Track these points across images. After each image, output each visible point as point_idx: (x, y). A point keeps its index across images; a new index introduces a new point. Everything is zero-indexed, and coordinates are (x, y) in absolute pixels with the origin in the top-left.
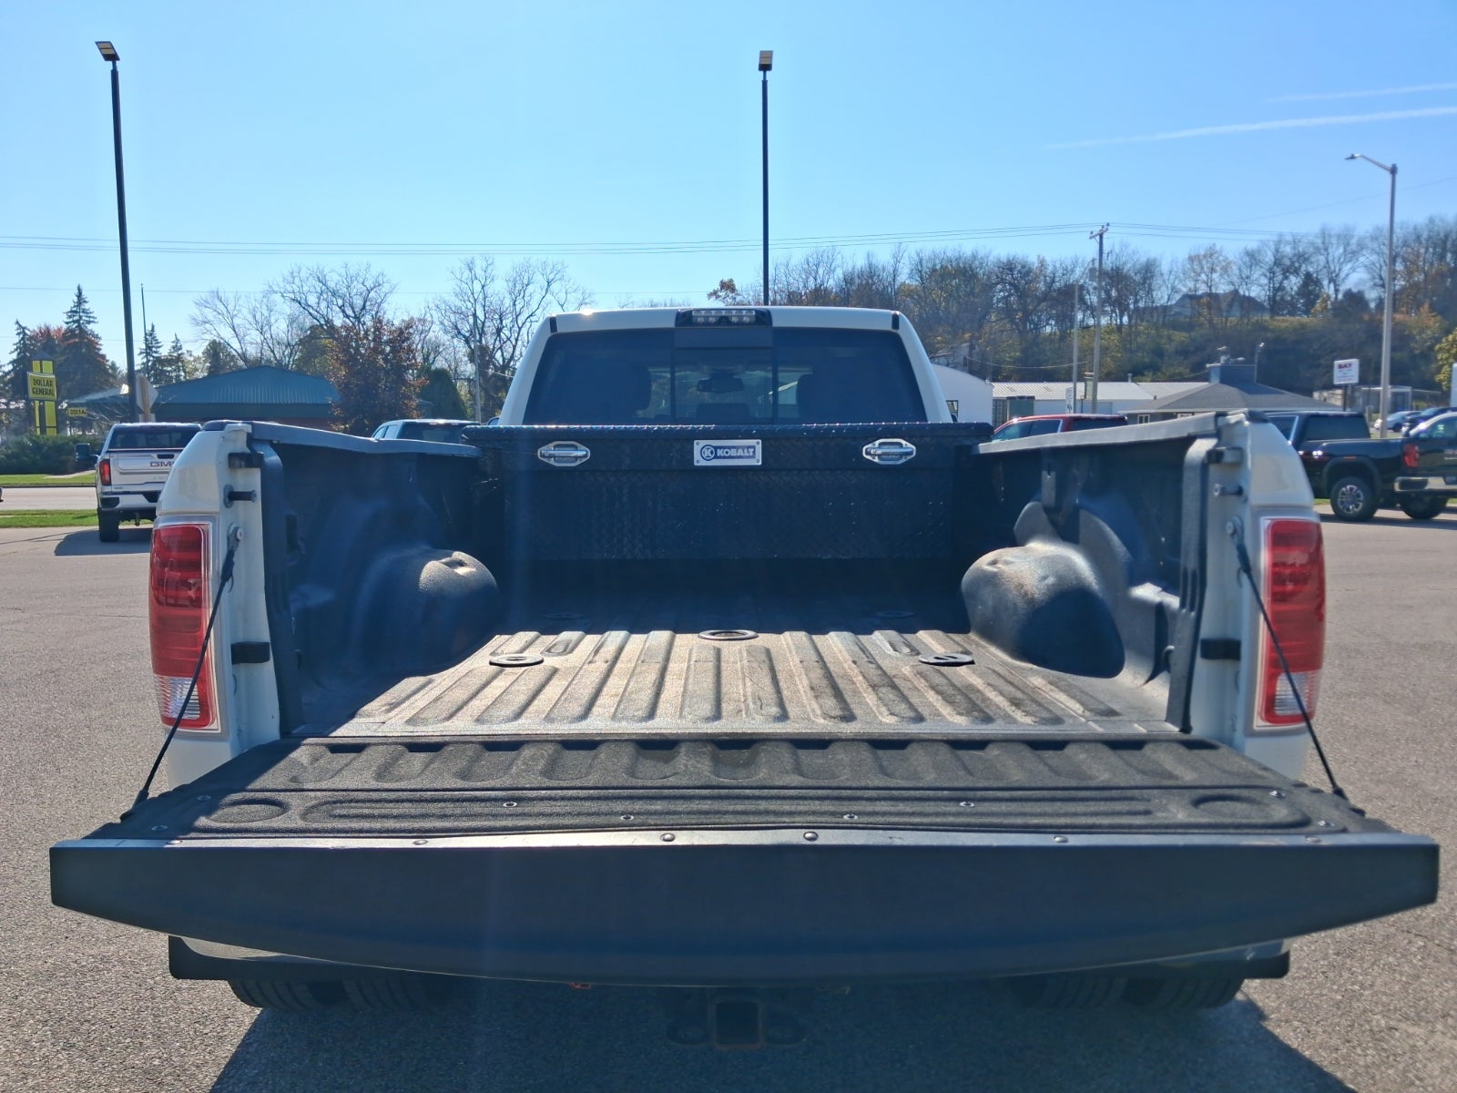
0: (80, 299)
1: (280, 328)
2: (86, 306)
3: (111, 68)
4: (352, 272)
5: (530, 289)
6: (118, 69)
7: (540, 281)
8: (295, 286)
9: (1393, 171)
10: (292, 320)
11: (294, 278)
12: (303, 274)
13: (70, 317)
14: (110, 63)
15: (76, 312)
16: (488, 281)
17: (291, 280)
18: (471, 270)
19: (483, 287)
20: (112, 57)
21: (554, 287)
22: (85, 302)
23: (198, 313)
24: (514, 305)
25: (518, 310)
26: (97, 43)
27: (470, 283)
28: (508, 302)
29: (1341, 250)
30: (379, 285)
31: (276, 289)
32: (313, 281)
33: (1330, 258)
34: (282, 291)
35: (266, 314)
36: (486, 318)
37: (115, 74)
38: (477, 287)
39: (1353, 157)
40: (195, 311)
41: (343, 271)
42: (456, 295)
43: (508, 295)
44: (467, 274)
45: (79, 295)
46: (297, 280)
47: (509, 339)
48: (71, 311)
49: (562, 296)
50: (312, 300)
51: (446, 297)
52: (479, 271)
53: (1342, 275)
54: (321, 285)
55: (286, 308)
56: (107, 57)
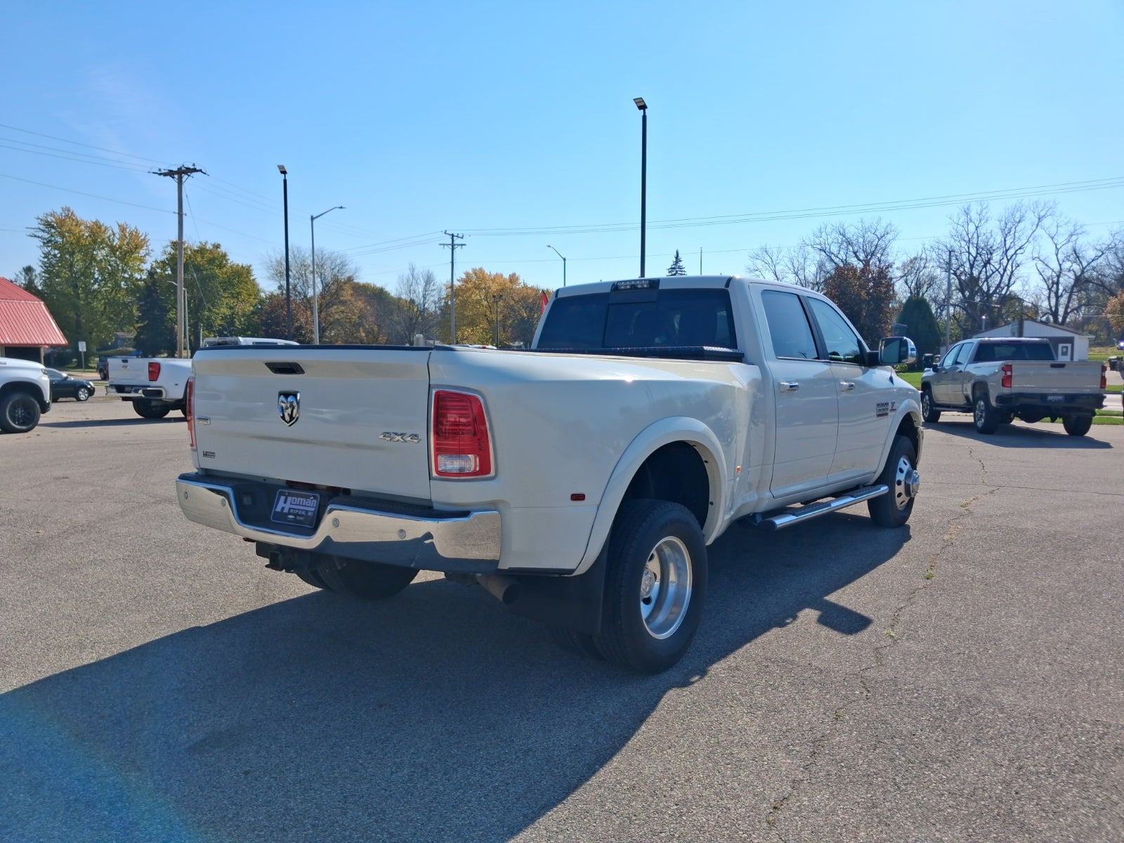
0: (678, 259)
1: (811, 271)
2: (681, 264)
3: (642, 114)
4: (867, 225)
5: (1021, 225)
6: (647, 114)
7: (1031, 218)
8: (821, 239)
10: (821, 267)
11: (821, 233)
12: (828, 230)
13: (670, 272)
15: (674, 268)
16: (983, 222)
17: (819, 234)
18: (967, 214)
19: (977, 227)
20: (643, 107)
21: (1046, 222)
22: (680, 261)
23: (751, 263)
24: (1005, 241)
25: (1007, 246)
26: (633, 99)
27: (966, 226)
28: (999, 238)
30: (887, 234)
31: (808, 242)
32: (835, 235)
34: (812, 244)
35: (802, 260)
36: (977, 253)
37: (644, 118)
38: (972, 228)
40: (750, 263)
41: (860, 225)
42: (952, 236)
43: (999, 232)
44: (963, 218)
45: (677, 257)
46: (824, 235)
47: (997, 270)
48: (671, 268)
49: (1053, 231)
50: (834, 249)
51: (943, 240)
52: (974, 215)
54: (841, 237)
55: (815, 257)
56: (640, 108)
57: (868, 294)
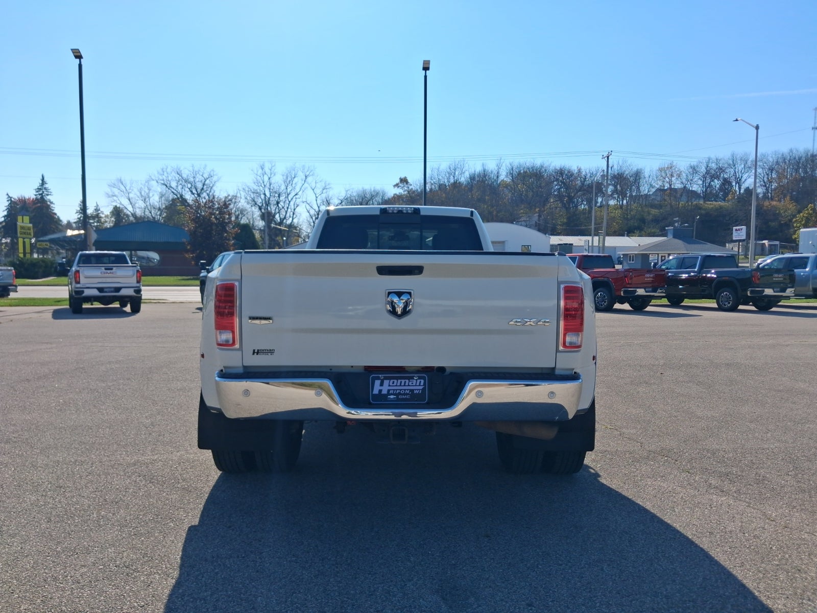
0: (43, 182)
1: (155, 200)
2: (46, 186)
3: (79, 63)
4: (196, 169)
5: (296, 180)
6: (82, 63)
7: (301, 176)
8: (164, 177)
9: (757, 128)
10: (162, 196)
11: (164, 172)
12: (169, 170)
13: (37, 192)
14: (78, 60)
15: (40, 189)
16: (272, 175)
17: (162, 173)
18: (262, 169)
19: (269, 179)
20: (78, 56)
21: (309, 179)
22: (46, 183)
23: (109, 190)
24: (287, 189)
25: (288, 192)
26: (72, 50)
27: (262, 176)
28: (283, 187)
29: (743, 166)
30: (211, 177)
31: (153, 178)
32: (174, 174)
33: (737, 170)
34: (157, 179)
35: (147, 191)
36: (270, 195)
37: (80, 66)
38: (266, 178)
39: (737, 120)
40: (108, 190)
41: (191, 169)
42: (254, 183)
43: (283, 183)
44: (260, 171)
45: (43, 180)
46: (165, 174)
47: (283, 208)
48: (38, 189)
49: (313, 185)
50: (174, 184)
51: (249, 184)
52: (267, 170)
53: (743, 180)
54: (178, 176)
55: (159, 189)
56: (76, 57)
57: (216, 218)
